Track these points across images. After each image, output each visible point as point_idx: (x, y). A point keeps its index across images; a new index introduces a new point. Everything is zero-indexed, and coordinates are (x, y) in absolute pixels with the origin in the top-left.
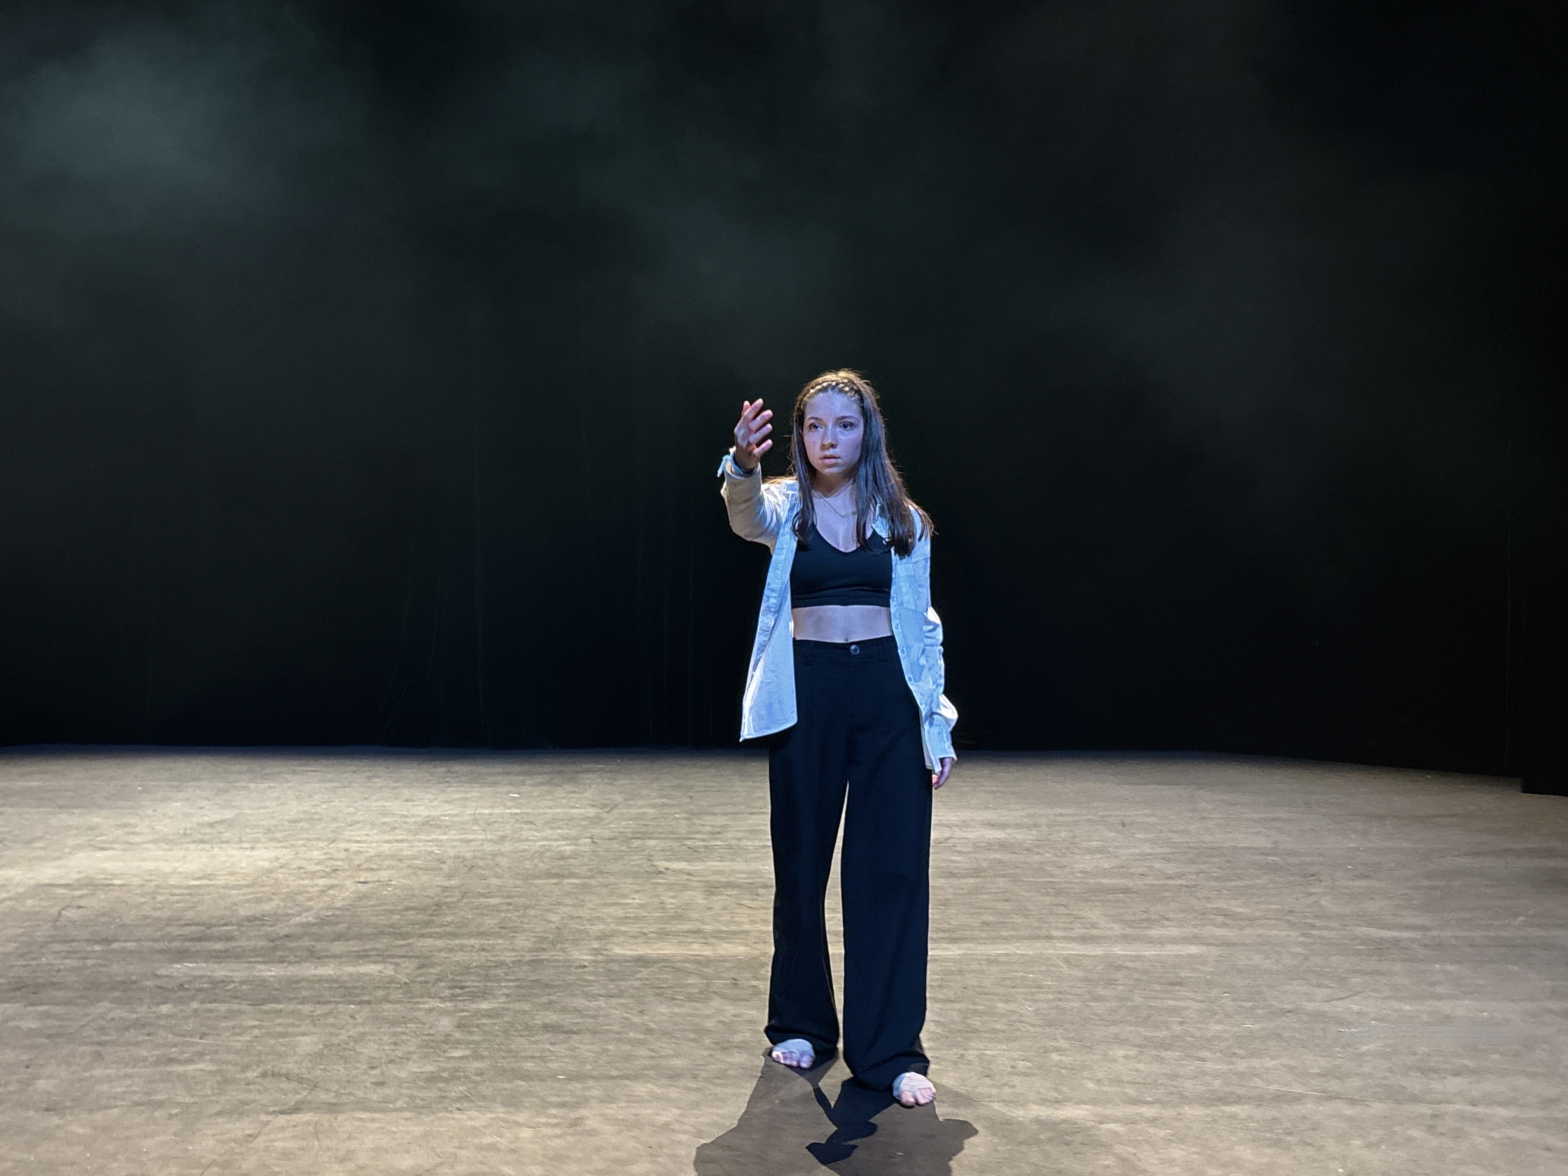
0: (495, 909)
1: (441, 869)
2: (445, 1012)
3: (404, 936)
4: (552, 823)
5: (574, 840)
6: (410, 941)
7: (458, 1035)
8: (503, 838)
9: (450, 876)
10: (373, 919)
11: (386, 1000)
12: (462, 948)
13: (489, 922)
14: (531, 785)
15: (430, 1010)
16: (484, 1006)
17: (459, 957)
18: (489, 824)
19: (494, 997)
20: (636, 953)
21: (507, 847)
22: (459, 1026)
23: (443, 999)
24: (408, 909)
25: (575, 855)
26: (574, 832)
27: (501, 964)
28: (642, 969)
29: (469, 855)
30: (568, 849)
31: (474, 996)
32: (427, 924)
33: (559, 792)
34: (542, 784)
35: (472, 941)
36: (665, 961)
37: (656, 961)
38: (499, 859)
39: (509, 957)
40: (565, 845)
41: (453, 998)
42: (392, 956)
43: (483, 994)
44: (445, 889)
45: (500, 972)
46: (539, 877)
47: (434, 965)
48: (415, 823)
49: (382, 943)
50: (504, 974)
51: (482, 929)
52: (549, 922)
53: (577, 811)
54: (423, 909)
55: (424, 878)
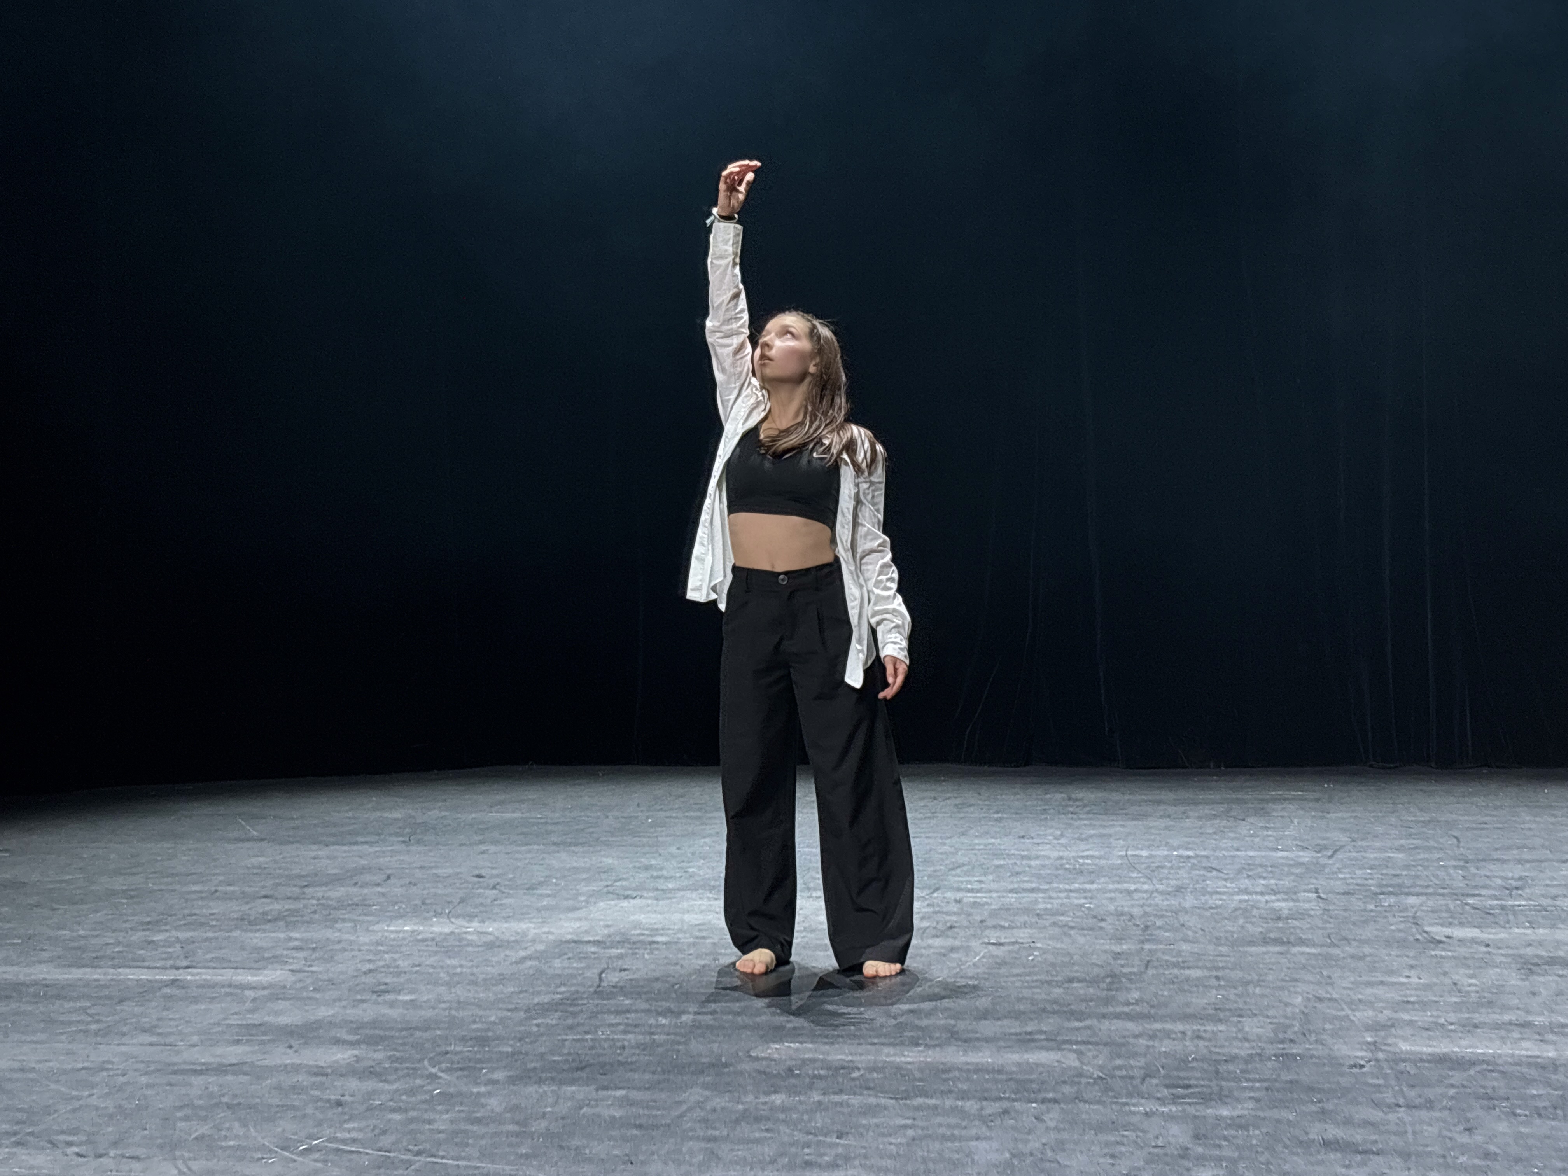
0: (1199, 983)
1: (1101, 928)
2: (1171, 1117)
3: (1080, 1016)
4: (1248, 869)
5: (1291, 894)
6: (1088, 1022)
7: (1200, 1150)
8: (1179, 890)
9: (1120, 940)
10: (1026, 993)
11: (1079, 1099)
12: (1168, 1034)
13: (1199, 1001)
14: (1200, 818)
15: (1148, 1115)
16: (1225, 1112)
17: (1165, 1046)
18: (1152, 871)
19: (1237, 1100)
20: (1436, 1050)
21: (1189, 901)
22: (1197, 1137)
23: (1162, 1101)
24: (1071, 980)
25: (1298, 915)
26: (1287, 883)
27: (1231, 1059)
28: (1451, 1073)
29: (1137, 912)
30: (1283, 906)
31: (1205, 1099)
32: (1107, 1001)
33: (1244, 828)
35: (1180, 1027)
36: (1488, 1063)
37: (1472, 1063)
38: (1184, 918)
39: (1241, 1050)
40: (1278, 901)
41: (1175, 1099)
42: (1069, 1042)
43: (1223, 1097)
44: (1117, 956)
45: (1235, 1068)
46: (1251, 943)
47: (1135, 1055)
48: (1044, 866)
49: (1049, 1024)
50: (1243, 1071)
51: (1189, 1011)
52: (1287, 1005)
53: (1280, 854)
54: (1094, 982)
55: (1081, 940)
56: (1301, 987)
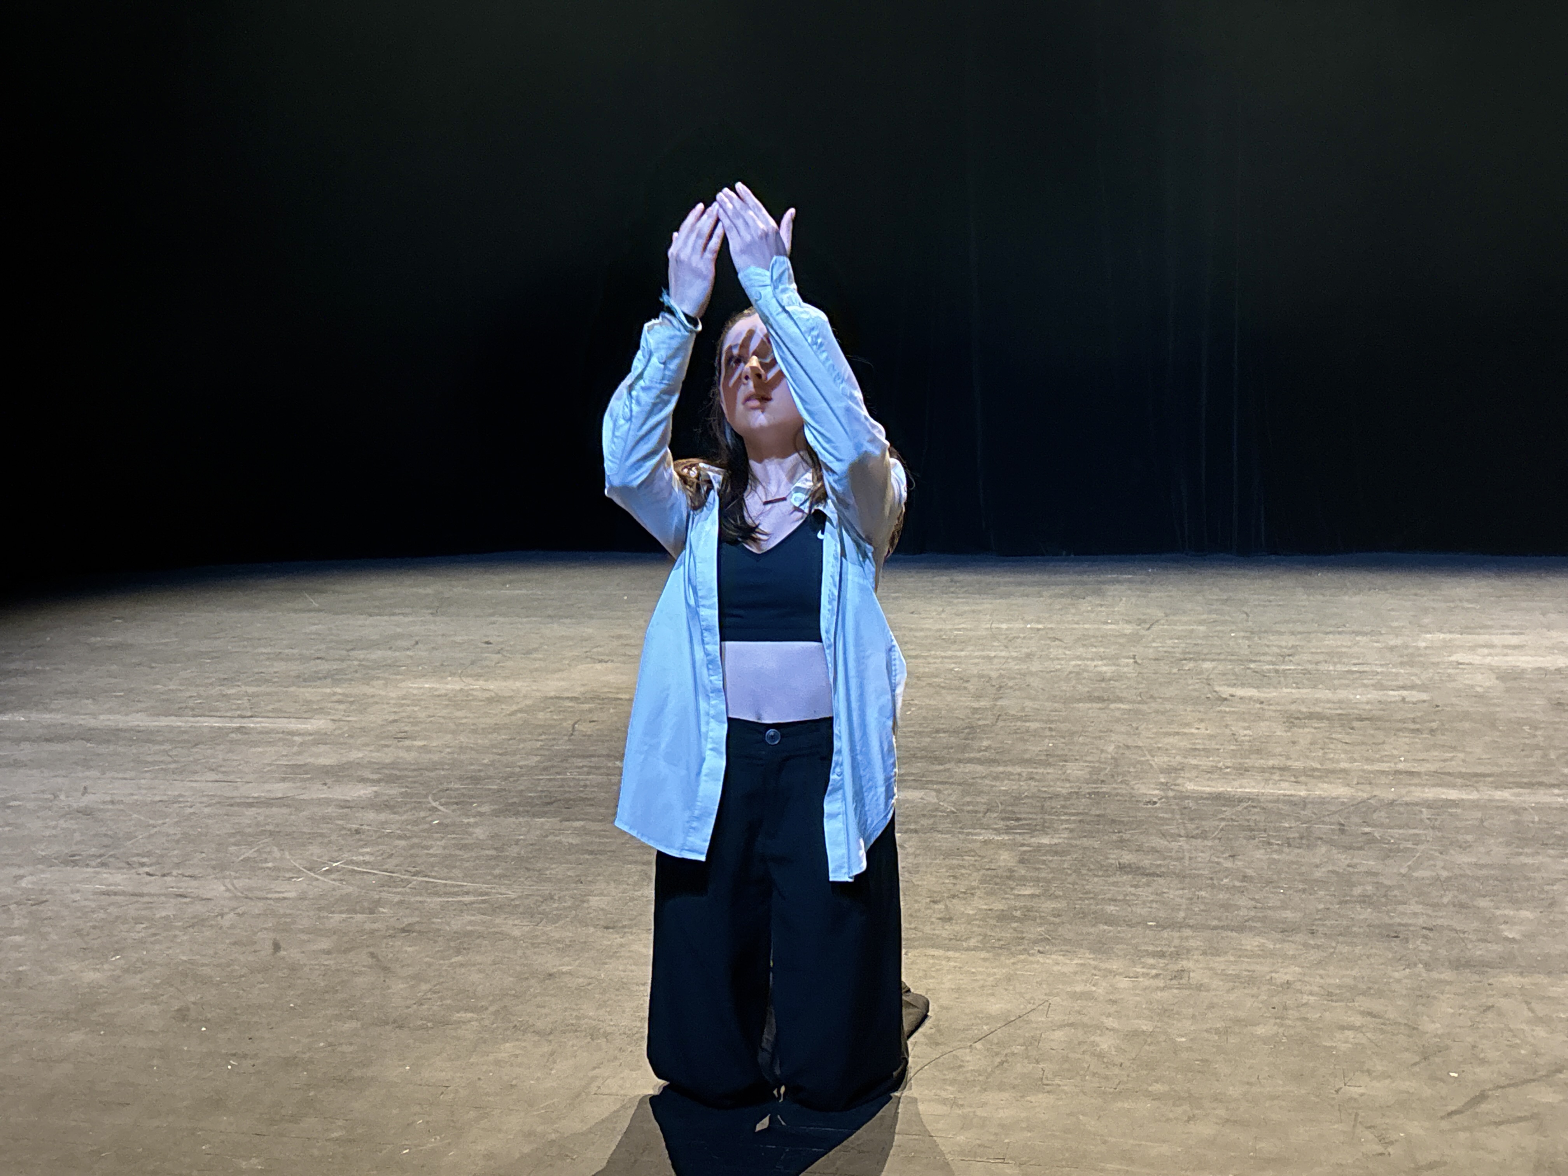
0: (1035, 734)
1: (965, 688)
2: (1002, 845)
3: (940, 760)
4: (1084, 639)
5: (1113, 659)
6: (948, 766)
7: (1023, 871)
8: (1029, 656)
9: (978, 697)
11: (933, 829)
12: (1008, 776)
13: (1034, 749)
14: (1050, 597)
15: (985, 842)
16: (1045, 840)
17: (1005, 786)
18: (1010, 641)
19: (1056, 831)
20: (1214, 790)
21: (1035, 666)
22: (1022, 861)
23: (998, 831)
24: (938, 731)
25: (1117, 677)
26: (1111, 651)
27: (1055, 796)
28: (1224, 809)
29: (994, 674)
30: (1107, 670)
31: (1032, 830)
32: (964, 748)
33: (1085, 605)
34: (1062, 596)
35: (1018, 769)
36: (1252, 801)
37: (1240, 801)
38: (1030, 680)
39: (1063, 789)
40: (1105, 665)
41: (1008, 830)
42: (932, 782)
43: (1044, 828)
44: (975, 710)
45: (1057, 804)
46: (1079, 701)
47: (980, 793)
48: (926, 637)
49: (918, 767)
50: (1063, 807)
51: (1027, 756)
52: (1102, 751)
53: (1109, 627)
54: (956, 732)
55: (949, 698)
56: (1114, 737)
